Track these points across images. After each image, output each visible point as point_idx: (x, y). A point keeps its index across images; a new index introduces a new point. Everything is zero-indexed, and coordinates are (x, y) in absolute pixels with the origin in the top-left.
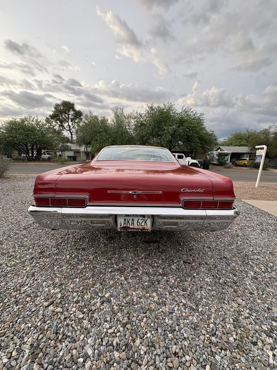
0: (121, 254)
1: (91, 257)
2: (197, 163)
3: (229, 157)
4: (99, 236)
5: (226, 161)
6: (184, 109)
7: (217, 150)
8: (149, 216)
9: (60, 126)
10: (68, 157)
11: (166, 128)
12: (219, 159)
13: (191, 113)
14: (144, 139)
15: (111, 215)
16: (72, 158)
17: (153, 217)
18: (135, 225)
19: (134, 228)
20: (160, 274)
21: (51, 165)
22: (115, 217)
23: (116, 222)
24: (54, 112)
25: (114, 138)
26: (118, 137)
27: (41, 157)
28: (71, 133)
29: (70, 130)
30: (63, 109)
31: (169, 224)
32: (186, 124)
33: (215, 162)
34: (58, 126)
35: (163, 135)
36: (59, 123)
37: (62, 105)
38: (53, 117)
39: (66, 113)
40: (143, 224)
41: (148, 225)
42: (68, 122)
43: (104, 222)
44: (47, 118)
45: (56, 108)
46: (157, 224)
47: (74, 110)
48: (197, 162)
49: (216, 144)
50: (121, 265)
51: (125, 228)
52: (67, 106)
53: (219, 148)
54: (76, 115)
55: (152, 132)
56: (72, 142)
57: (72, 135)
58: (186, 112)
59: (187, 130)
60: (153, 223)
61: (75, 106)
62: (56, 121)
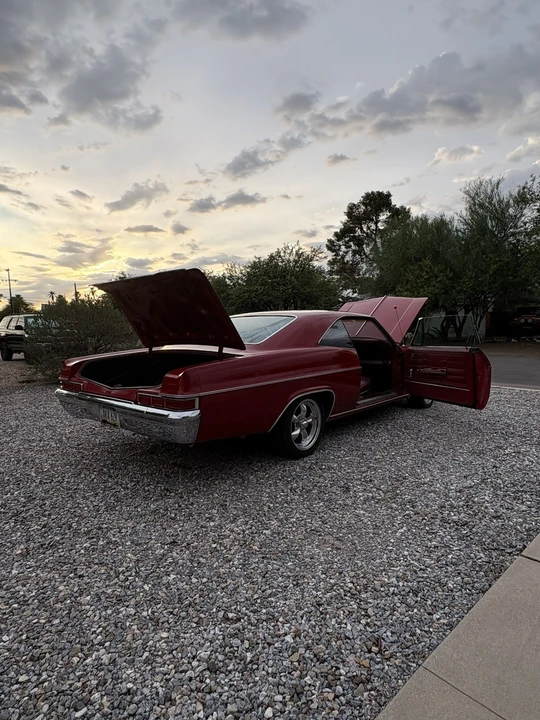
9: (355, 253)
18: (110, 419)
24: (344, 224)
30: (365, 213)
34: (351, 253)
36: (353, 247)
37: (364, 204)
38: (339, 236)
39: (371, 220)
40: (115, 418)
42: (374, 239)
44: (329, 241)
45: (348, 214)
47: (390, 208)
52: (376, 202)
61: (392, 198)
62: (347, 242)
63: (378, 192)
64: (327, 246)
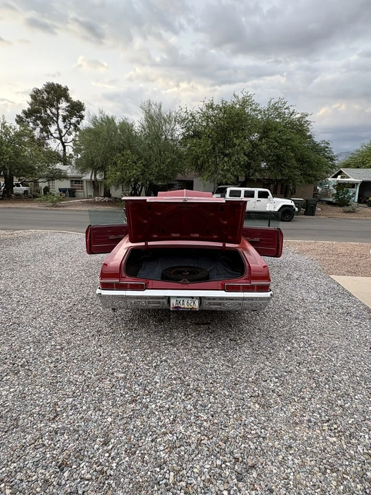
0: (171, 333)
1: (145, 335)
2: (292, 206)
3: (357, 190)
4: (148, 318)
5: (350, 198)
6: (272, 103)
7: (336, 176)
8: (196, 298)
9: (42, 130)
10: (60, 190)
11: (237, 142)
12: (338, 193)
13: (287, 111)
14: (199, 162)
15: (165, 297)
16: (68, 192)
17: (200, 298)
18: (185, 305)
19: (184, 308)
20: (207, 348)
21: (34, 209)
22: (169, 298)
23: (169, 302)
24: (31, 105)
25: (146, 160)
26: (153, 158)
27: (12, 192)
28: (63, 143)
29: (60, 138)
30: (48, 99)
31: (214, 304)
32: (273, 134)
33: (331, 200)
34: (38, 130)
35: (233, 154)
36: (41, 126)
37: (46, 91)
38: (28, 114)
39: (52, 106)
40: (192, 304)
41: (196, 305)
42: (57, 122)
43: (159, 303)
44: (18, 116)
45: (33, 97)
46: (204, 304)
47: (68, 99)
48: (293, 204)
49: (333, 166)
50: (173, 341)
51: (176, 307)
52: (55, 92)
53: (340, 173)
54: (72, 108)
55: (214, 148)
56: (65, 161)
57: (64, 147)
58: (276, 109)
59: (276, 144)
60: (200, 304)
61: (69, 92)
62: (35, 121)
63: (57, 84)
64: (16, 120)
